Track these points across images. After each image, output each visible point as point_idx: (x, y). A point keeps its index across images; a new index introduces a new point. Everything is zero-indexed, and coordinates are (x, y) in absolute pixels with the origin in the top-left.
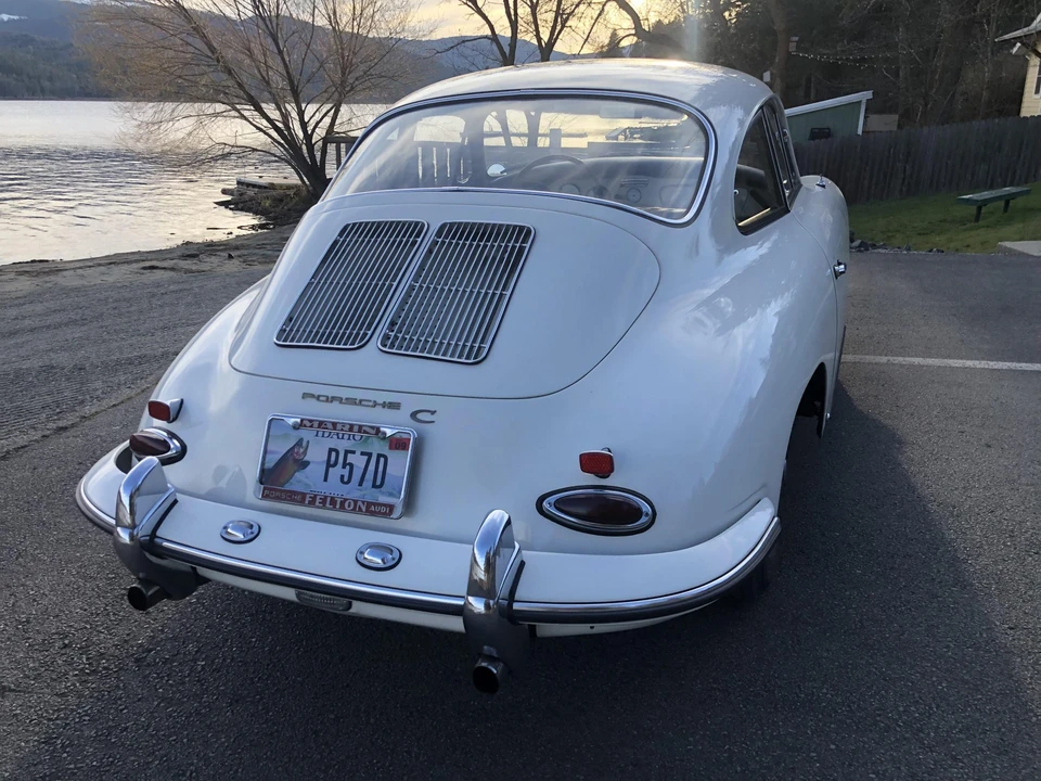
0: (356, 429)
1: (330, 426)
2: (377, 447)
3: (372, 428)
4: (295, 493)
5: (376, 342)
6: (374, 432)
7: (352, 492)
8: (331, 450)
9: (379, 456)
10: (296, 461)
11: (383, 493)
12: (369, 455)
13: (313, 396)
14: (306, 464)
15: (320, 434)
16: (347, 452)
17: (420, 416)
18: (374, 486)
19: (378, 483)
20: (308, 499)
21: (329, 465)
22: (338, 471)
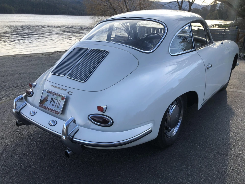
0: (56, 94)
1: (52, 93)
2: (59, 99)
3: (59, 94)
4: (45, 106)
5: (67, 75)
6: (59, 95)
7: (54, 108)
8: (52, 98)
9: (59, 101)
10: (46, 99)
11: (58, 109)
13: (53, 86)
14: (47, 100)
16: (54, 99)
17: (69, 93)
19: (58, 107)
20: (46, 108)
21: (51, 101)
22: (52, 103)
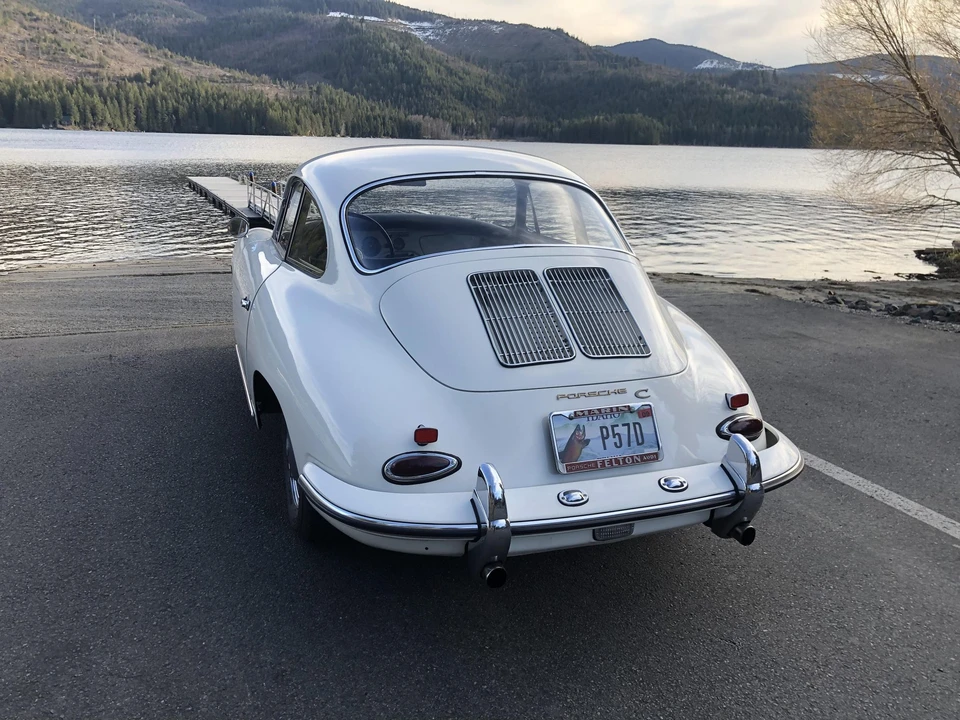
0: (615, 410)
1: (597, 412)
2: (631, 419)
3: (625, 406)
4: (589, 463)
6: (626, 409)
7: (624, 452)
8: (601, 428)
9: (634, 424)
10: (580, 441)
11: (645, 447)
12: (628, 425)
13: (563, 396)
14: (588, 441)
15: (590, 419)
16: (613, 427)
17: (640, 395)
18: (639, 444)
19: (640, 441)
20: (599, 465)
21: (604, 438)
22: (610, 442)
